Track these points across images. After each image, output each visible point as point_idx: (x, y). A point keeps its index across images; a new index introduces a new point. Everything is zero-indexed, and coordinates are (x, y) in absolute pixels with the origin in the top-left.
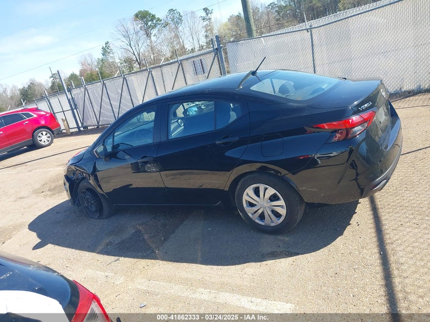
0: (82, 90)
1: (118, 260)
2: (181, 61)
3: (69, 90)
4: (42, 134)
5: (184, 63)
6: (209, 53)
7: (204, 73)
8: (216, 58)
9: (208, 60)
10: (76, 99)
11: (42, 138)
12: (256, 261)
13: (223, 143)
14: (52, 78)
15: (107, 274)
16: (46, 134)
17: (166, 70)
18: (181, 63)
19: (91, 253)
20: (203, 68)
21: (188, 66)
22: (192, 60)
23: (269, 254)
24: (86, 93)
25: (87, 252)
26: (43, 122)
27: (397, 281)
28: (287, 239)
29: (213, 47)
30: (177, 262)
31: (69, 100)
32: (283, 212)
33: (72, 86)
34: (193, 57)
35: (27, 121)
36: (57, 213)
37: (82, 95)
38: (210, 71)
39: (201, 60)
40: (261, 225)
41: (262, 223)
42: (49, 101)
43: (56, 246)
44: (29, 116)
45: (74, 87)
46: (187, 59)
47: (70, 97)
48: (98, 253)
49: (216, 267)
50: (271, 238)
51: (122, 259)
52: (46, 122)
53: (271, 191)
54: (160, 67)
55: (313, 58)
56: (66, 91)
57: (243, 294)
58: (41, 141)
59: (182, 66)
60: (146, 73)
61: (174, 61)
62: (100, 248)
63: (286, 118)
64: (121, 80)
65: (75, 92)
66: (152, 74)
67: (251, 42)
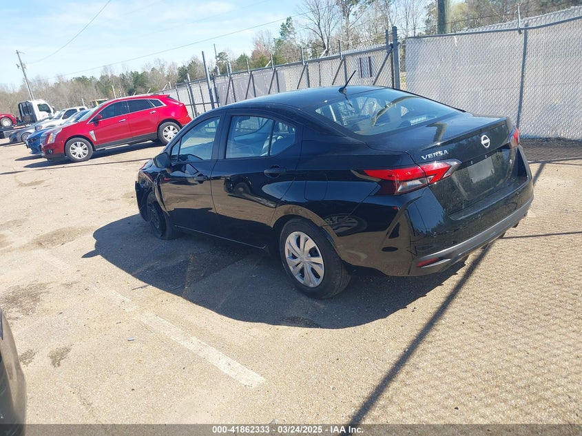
0: (227, 79)
1: (145, 287)
2: (345, 56)
3: (213, 78)
4: (169, 128)
5: (349, 60)
6: (381, 49)
7: (371, 76)
8: (389, 58)
9: (379, 58)
10: (219, 90)
11: (167, 133)
12: (269, 323)
13: (271, 174)
14: (218, 59)
15: (125, 299)
16: (174, 129)
17: (326, 66)
18: (344, 60)
19: (127, 274)
20: (371, 68)
21: (352, 65)
22: (358, 57)
23: (289, 318)
24: (231, 85)
25: (124, 272)
26: (173, 115)
27: (394, 385)
28: (322, 306)
29: (387, 43)
30: (196, 304)
31: (210, 91)
32: (321, 272)
33: (217, 74)
34: (360, 53)
35: (154, 110)
36: (129, 223)
37: (225, 87)
38: (379, 75)
39: (369, 58)
40: (300, 283)
41: (302, 282)
42: (190, 88)
43: (104, 259)
44: (157, 103)
45: (219, 74)
46: (352, 55)
47: (212, 86)
48: (133, 276)
49: (227, 318)
50: (304, 301)
51: (151, 287)
52: (175, 115)
53: (311, 244)
54: (319, 61)
55: (522, 74)
56: (209, 78)
57: (227, 354)
58: (166, 136)
59: (345, 62)
60: (301, 68)
61: (335, 55)
62: (139, 270)
63: (336, 154)
64: (272, 73)
65: (219, 80)
66: (308, 70)
67: (441, 40)
